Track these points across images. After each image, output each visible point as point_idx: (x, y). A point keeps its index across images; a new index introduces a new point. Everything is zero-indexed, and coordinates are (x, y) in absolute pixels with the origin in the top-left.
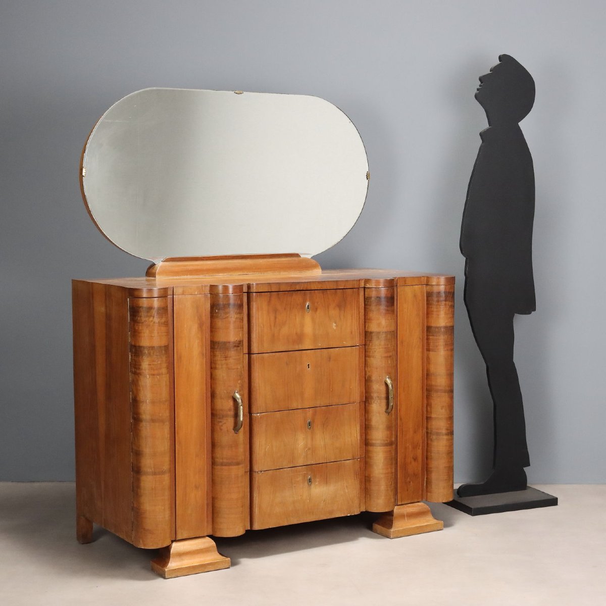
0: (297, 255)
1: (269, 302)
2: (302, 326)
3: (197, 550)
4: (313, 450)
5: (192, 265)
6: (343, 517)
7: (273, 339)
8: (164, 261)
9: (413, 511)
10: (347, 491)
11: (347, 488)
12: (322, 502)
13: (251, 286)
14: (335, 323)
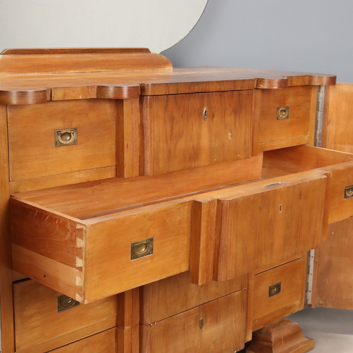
0: (147, 51)
1: (166, 107)
2: (199, 136)
7: (170, 156)
10: (234, 326)
11: (235, 323)
12: (212, 344)
13: (146, 87)
14: (231, 132)
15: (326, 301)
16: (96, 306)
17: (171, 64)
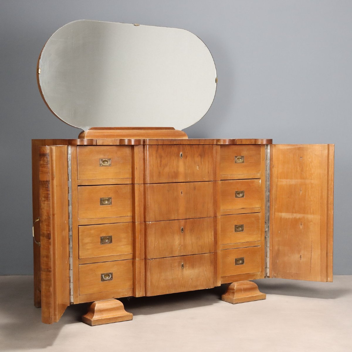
0: (173, 128)
1: (157, 151)
2: (178, 167)
3: (112, 308)
4: (185, 246)
5: (108, 132)
6: (203, 290)
7: (160, 174)
8: (90, 129)
9: (247, 287)
10: (206, 273)
11: (206, 271)
12: (191, 280)
13: (146, 141)
14: (198, 166)
15: (278, 274)
16: (122, 246)
17: (187, 136)
